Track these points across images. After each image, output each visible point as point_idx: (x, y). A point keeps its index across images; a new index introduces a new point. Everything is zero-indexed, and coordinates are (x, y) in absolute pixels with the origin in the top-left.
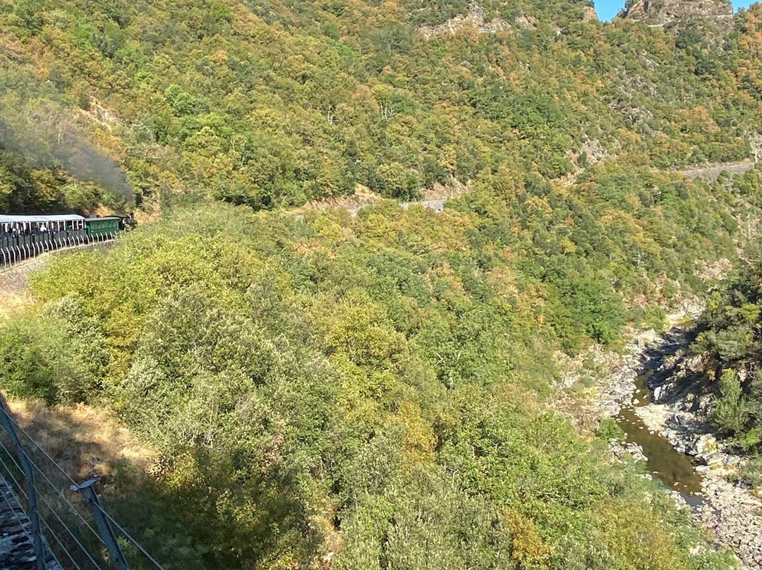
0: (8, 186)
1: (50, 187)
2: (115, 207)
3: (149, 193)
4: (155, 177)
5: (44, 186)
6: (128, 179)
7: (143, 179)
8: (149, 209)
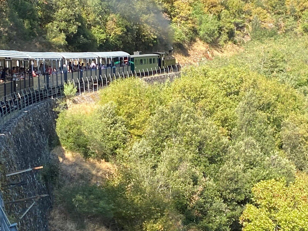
0: (120, 29)
1: (154, 27)
2: (209, 42)
3: (242, 27)
4: (249, 13)
5: (149, 27)
6: (223, 16)
7: (237, 15)
8: (240, 42)
